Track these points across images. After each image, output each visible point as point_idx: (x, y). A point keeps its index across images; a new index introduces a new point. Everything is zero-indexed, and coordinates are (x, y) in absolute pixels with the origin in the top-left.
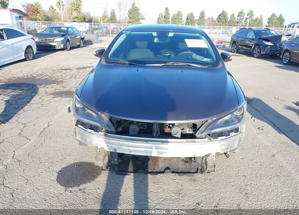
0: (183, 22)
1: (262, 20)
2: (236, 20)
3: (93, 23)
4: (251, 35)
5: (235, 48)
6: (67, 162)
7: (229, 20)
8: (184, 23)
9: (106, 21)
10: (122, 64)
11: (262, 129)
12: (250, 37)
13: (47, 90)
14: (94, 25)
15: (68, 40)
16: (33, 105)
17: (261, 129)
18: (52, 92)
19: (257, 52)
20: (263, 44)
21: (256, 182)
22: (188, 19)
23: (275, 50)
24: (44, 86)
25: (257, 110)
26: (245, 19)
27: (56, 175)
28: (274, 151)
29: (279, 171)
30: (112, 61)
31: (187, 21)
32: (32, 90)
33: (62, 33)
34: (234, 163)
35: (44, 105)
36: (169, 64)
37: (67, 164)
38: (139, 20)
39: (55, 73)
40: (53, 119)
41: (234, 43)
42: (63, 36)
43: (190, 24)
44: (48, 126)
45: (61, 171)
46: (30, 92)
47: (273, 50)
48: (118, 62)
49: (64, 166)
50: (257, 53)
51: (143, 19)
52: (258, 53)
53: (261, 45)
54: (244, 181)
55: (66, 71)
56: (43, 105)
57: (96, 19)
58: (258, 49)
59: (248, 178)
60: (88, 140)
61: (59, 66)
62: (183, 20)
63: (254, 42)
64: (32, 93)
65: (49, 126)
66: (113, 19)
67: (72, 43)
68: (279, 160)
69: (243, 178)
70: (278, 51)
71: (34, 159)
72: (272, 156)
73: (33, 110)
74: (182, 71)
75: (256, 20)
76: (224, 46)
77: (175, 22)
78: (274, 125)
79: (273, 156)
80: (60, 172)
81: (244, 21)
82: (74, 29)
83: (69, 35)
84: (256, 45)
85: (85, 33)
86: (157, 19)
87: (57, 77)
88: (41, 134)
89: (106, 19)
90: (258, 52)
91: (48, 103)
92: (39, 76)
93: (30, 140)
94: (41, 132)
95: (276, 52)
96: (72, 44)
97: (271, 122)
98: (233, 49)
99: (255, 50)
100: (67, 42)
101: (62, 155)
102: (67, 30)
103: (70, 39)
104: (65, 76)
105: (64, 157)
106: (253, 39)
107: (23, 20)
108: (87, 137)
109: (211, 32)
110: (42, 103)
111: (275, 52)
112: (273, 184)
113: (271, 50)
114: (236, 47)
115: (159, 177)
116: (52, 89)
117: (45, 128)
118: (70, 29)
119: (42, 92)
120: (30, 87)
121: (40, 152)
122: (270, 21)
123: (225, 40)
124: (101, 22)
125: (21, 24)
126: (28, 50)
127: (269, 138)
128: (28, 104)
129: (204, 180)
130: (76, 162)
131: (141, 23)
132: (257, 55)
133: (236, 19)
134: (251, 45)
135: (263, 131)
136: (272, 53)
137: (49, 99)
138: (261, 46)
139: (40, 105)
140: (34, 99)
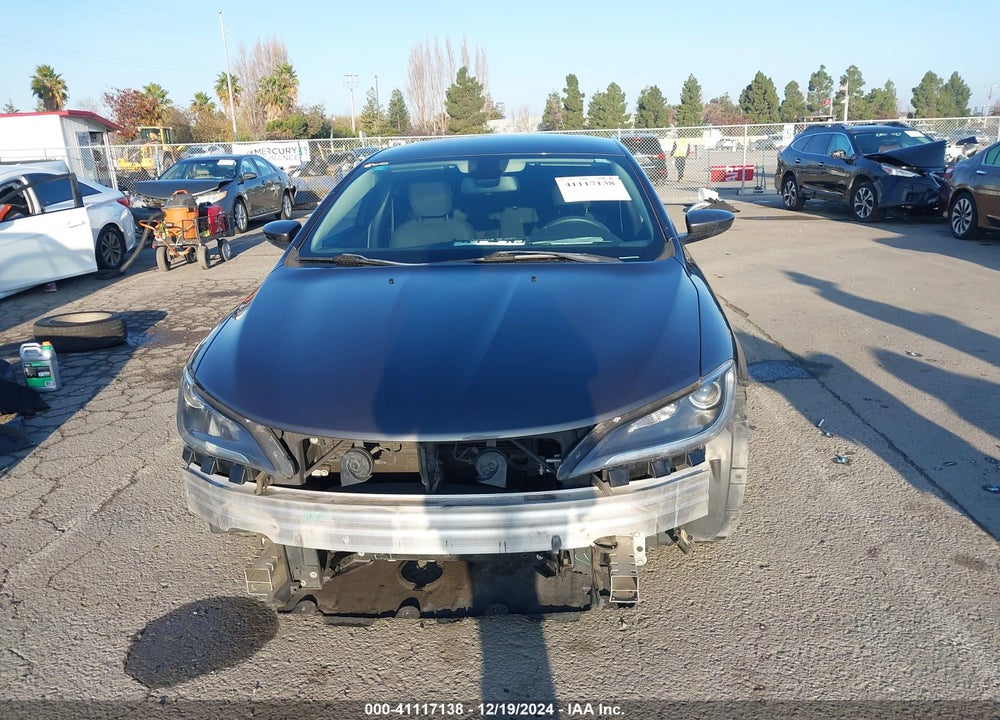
0: (628, 117)
1: (893, 97)
2: (805, 100)
3: (331, 139)
4: (843, 148)
5: (793, 193)
6: (171, 599)
7: (780, 102)
8: (632, 120)
9: (375, 129)
10: (348, 264)
11: (848, 463)
12: (838, 154)
13: (151, 363)
14: (338, 144)
15: (240, 199)
16: (96, 416)
17: (844, 460)
18: (164, 370)
19: (864, 203)
20: (882, 175)
21: (799, 645)
22: (644, 108)
23: (924, 194)
24: (143, 350)
25: (838, 397)
26: (833, 95)
27: (124, 644)
28: (876, 537)
29: (887, 605)
30: (319, 259)
31: (642, 116)
32: (103, 368)
33: (221, 179)
34: (734, 582)
35: (130, 415)
36: (499, 258)
37: (170, 608)
38: (482, 120)
39: (186, 308)
40: (149, 458)
41: (787, 176)
42: (222, 186)
43: (651, 122)
44: (132, 483)
45: (142, 632)
46: (96, 373)
47: (917, 194)
48: (338, 258)
49: (158, 613)
50: (866, 207)
51: (497, 116)
52: (870, 205)
53: (876, 178)
54: (756, 645)
55: (224, 299)
56: (127, 413)
57: (346, 124)
58: (867, 193)
59: (775, 633)
60: (218, 510)
61: (204, 284)
62: (627, 113)
63: (853, 169)
64: (99, 377)
65: (133, 481)
66: (397, 121)
67: (254, 208)
68: (893, 565)
69: (757, 633)
70: (933, 196)
71: (64, 595)
72: (870, 552)
73: (91, 433)
74: (534, 278)
75: (872, 97)
76: (760, 188)
77: (599, 121)
78: (891, 445)
79: (873, 552)
80: (139, 637)
81: (831, 102)
82: (259, 163)
83: (242, 183)
84: (861, 179)
85: (297, 174)
86: (543, 113)
87: (190, 322)
88: (102, 509)
89: (377, 123)
90: (869, 202)
91: (145, 405)
92: (136, 321)
93: (63, 531)
94: (104, 505)
95: (929, 199)
96: (252, 210)
97: (882, 435)
98: (787, 197)
99: (859, 198)
100: (235, 206)
101: (158, 578)
102: (237, 167)
103: (245, 196)
104: (216, 315)
105: (164, 584)
106: (849, 162)
107: (103, 143)
108: (214, 502)
109: (724, 145)
110: (126, 409)
111: (926, 198)
112: (857, 650)
113: (913, 194)
114: (796, 188)
115: (467, 641)
116: (168, 361)
117: (119, 491)
118: (245, 163)
119: (135, 372)
120: (96, 357)
121: (87, 571)
122: (920, 97)
123: (760, 171)
124: (360, 133)
125: (97, 155)
126: (108, 238)
127: (869, 491)
128: (80, 413)
129: (618, 646)
130: (199, 599)
131: (487, 132)
132: (865, 212)
133: (806, 97)
134: (842, 182)
135: (848, 468)
136: (915, 203)
137: (149, 392)
138: (875, 184)
139: (118, 415)
140: (101, 395)
